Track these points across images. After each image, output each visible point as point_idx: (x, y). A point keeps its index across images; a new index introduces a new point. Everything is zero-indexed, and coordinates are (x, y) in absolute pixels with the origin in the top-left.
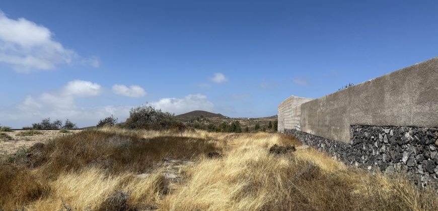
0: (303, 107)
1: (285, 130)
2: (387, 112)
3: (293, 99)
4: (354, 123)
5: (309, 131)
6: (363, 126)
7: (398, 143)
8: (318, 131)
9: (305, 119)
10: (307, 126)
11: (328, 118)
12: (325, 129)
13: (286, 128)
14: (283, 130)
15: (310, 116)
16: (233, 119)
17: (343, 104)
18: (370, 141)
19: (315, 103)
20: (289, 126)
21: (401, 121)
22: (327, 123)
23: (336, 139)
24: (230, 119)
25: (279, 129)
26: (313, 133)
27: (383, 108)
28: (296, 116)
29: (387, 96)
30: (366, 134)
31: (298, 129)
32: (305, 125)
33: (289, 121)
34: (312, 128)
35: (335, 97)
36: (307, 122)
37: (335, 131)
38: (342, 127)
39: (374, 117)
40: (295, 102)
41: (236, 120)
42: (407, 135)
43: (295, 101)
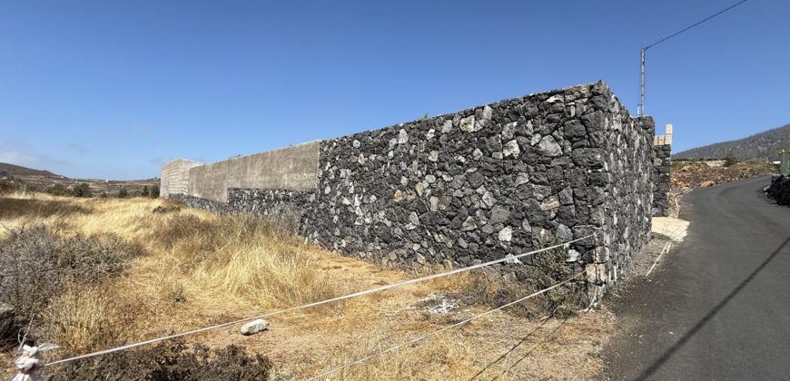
0: (192, 171)
1: (170, 195)
2: (247, 180)
3: (181, 161)
4: (230, 186)
5: (196, 195)
6: (235, 189)
7: (251, 199)
8: (204, 194)
9: (192, 184)
10: (194, 190)
11: (213, 182)
12: (210, 192)
13: (171, 192)
14: (167, 195)
15: (198, 181)
16: (74, 180)
17: (223, 172)
18: (239, 200)
19: (203, 168)
20: (175, 191)
21: (253, 186)
22: (212, 187)
23: (218, 200)
24: (70, 180)
25: (161, 194)
26: (200, 197)
27: (246, 177)
28: (183, 180)
29: (249, 170)
30: (237, 195)
31: (185, 193)
32: (192, 189)
33: (175, 184)
34: (199, 192)
35: (218, 165)
36: (194, 186)
37: (218, 193)
38: (222, 191)
39: (242, 182)
40: (183, 166)
41: (81, 183)
42: (255, 194)
43: (183, 164)
